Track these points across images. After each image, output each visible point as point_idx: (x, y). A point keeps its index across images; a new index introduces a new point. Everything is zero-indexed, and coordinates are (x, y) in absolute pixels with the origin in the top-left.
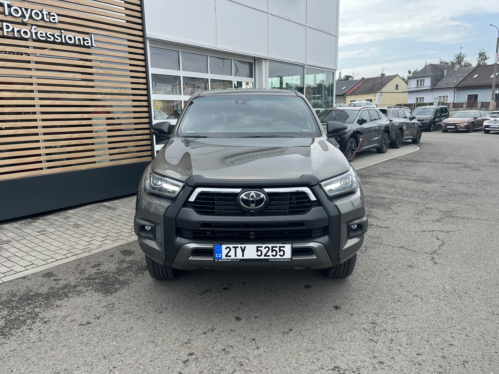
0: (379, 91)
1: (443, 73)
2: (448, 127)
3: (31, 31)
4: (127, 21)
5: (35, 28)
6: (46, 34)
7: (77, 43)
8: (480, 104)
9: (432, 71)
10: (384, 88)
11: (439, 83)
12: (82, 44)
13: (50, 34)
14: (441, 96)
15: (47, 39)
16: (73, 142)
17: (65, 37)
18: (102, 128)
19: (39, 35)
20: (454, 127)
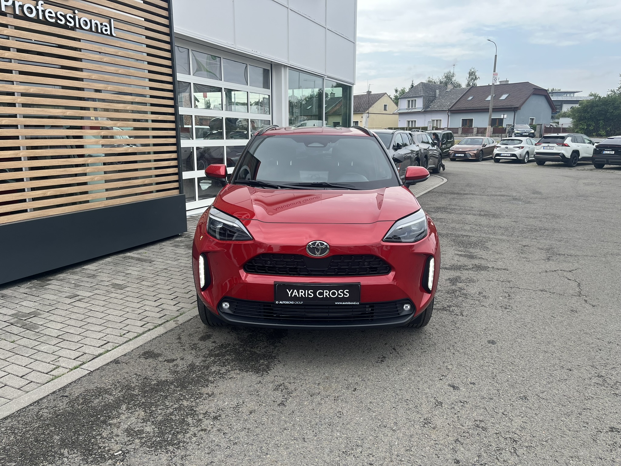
0: (366, 112)
1: (435, 94)
2: (457, 155)
8: (476, 130)
9: (423, 91)
10: (371, 108)
11: (431, 105)
14: (434, 120)
20: (463, 155)
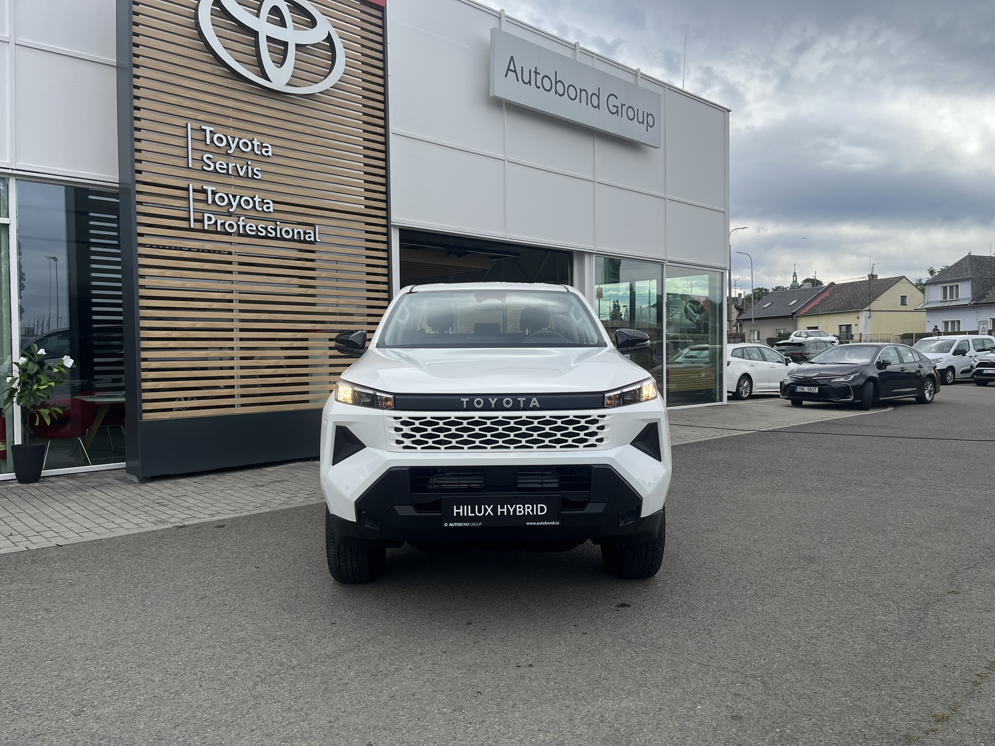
0: (866, 309)
3: (239, 223)
4: (366, 207)
5: (243, 220)
6: (257, 227)
7: (296, 238)
9: (973, 270)
11: (989, 293)
12: (302, 238)
13: (262, 227)
15: (257, 233)
16: (280, 371)
17: (281, 230)
18: (319, 353)
19: (247, 228)
